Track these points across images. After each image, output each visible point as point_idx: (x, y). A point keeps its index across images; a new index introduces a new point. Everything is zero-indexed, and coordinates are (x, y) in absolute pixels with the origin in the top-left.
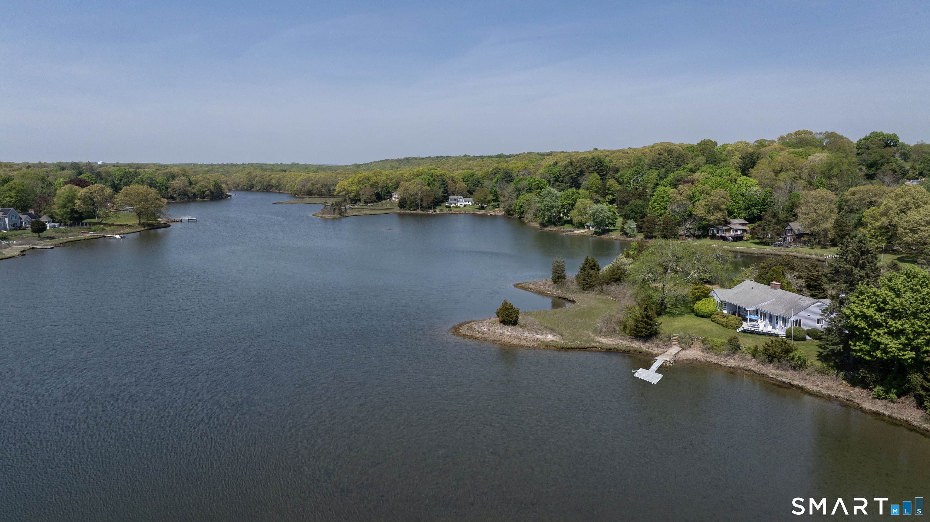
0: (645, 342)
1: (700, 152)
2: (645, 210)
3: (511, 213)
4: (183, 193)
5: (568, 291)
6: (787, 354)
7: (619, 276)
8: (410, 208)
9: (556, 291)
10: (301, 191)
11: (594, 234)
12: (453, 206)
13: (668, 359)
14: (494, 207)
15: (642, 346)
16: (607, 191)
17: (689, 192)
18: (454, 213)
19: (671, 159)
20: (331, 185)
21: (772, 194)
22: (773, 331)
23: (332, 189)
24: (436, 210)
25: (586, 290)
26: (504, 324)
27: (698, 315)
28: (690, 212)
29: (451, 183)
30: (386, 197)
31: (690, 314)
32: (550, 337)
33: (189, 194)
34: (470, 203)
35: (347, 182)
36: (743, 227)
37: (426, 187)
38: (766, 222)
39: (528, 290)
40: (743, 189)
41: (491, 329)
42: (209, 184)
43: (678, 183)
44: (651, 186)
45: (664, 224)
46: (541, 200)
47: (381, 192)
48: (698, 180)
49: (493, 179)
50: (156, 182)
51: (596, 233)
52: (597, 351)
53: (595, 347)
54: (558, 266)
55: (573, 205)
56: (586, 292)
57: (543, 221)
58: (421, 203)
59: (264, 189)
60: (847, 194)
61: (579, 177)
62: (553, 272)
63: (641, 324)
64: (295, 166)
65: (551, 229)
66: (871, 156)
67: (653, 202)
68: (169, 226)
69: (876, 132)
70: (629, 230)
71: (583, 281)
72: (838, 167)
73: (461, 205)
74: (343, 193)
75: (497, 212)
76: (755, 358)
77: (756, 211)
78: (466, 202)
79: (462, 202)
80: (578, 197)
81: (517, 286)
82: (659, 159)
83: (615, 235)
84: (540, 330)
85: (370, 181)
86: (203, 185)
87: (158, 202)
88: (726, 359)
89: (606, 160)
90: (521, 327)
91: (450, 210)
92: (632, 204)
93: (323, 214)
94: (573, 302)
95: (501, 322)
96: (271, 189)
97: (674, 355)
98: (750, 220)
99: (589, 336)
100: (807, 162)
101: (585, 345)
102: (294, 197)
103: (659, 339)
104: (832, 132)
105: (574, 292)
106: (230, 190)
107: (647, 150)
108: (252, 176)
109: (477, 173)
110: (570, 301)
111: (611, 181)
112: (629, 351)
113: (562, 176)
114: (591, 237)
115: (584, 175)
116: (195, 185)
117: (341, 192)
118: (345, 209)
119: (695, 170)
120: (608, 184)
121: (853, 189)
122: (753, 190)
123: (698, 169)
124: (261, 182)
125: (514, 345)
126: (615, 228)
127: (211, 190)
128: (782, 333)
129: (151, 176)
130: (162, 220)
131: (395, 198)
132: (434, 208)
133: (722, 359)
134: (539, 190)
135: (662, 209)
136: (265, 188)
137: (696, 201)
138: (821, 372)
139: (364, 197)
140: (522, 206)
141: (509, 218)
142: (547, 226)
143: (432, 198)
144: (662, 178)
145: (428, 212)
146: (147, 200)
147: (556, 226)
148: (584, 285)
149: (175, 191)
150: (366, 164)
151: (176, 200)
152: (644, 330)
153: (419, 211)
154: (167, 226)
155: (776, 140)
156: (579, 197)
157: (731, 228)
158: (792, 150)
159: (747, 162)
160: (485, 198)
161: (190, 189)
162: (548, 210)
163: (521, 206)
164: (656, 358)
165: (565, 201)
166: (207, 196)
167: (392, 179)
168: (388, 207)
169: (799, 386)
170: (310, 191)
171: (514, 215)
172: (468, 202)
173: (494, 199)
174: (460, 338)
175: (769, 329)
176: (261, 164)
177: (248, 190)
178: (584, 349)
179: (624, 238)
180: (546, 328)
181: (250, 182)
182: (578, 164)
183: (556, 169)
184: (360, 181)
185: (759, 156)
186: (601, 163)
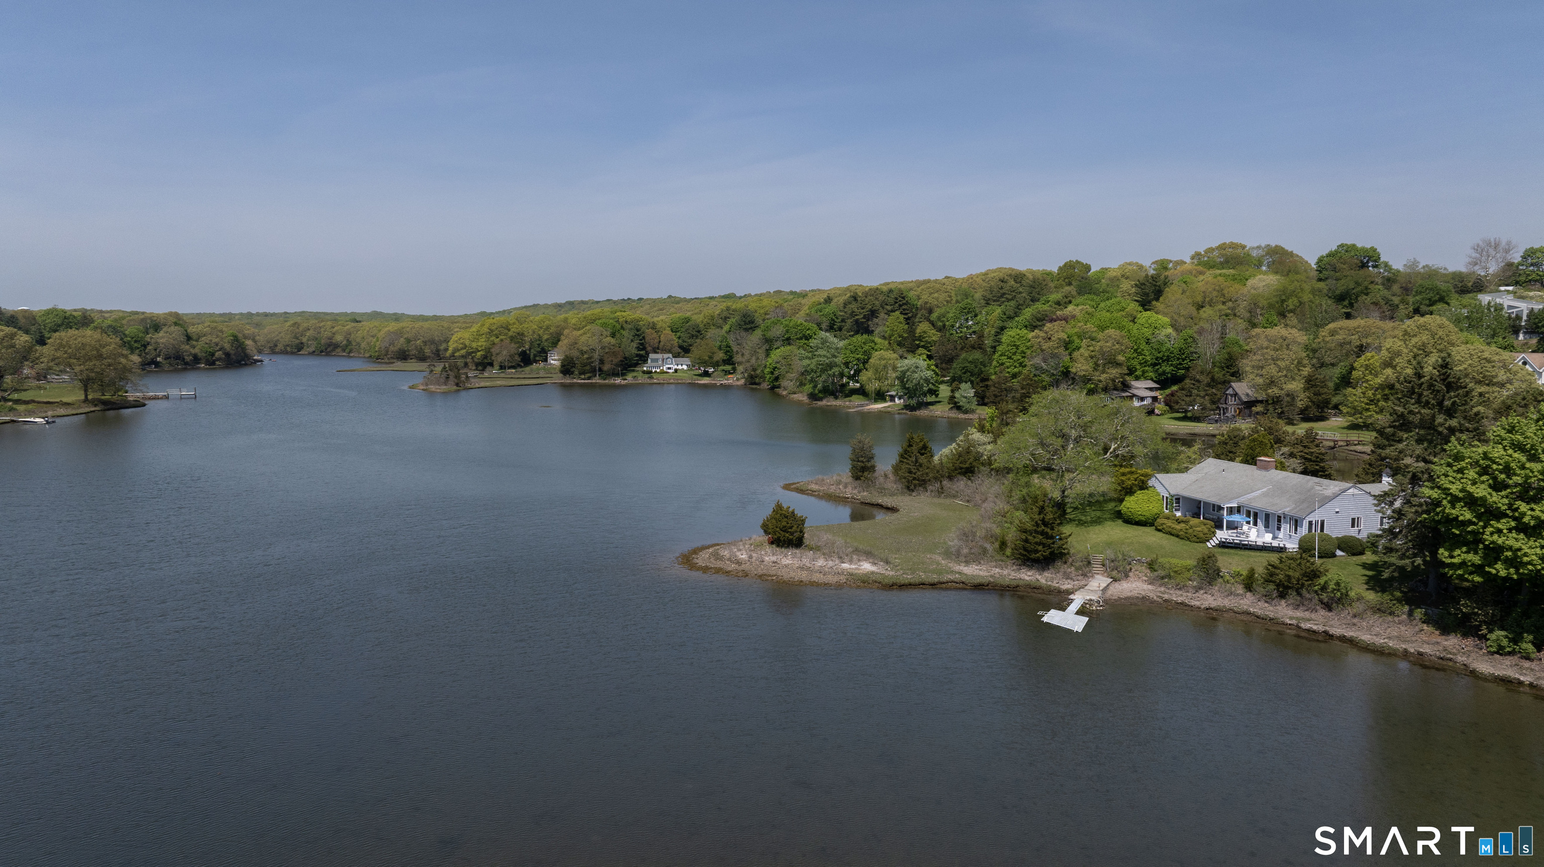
0: (1043, 570)
1: (1064, 281)
2: (987, 368)
3: (757, 380)
4: (174, 354)
5: (882, 492)
6: (1312, 580)
7: (971, 463)
8: (580, 374)
9: (859, 492)
10: (387, 351)
11: (902, 409)
12: (656, 372)
13: (1094, 597)
14: (727, 373)
15: (1039, 577)
16: (917, 342)
17: (1064, 336)
18: (658, 382)
19: (1021, 290)
20: (441, 342)
21: (1194, 340)
22: (1275, 544)
23: (442, 348)
24: (627, 377)
25: (913, 491)
26: (778, 546)
27: (1130, 521)
28: (1066, 368)
29: (652, 334)
30: (537, 358)
31: (1114, 521)
32: (867, 567)
33: (186, 357)
34: (685, 367)
35: (470, 333)
36: (1154, 394)
37: (608, 338)
38: (1193, 382)
39: (807, 494)
40: (1147, 332)
41: (754, 555)
42: (222, 339)
43: (1040, 323)
44: (993, 332)
45: (1022, 389)
46: (810, 355)
47: (530, 351)
48: (1074, 317)
49: (722, 328)
50: (124, 334)
51: (907, 407)
52: (956, 589)
53: (952, 582)
54: (862, 449)
55: (865, 362)
56: (914, 494)
57: (814, 390)
58: (601, 366)
59: (322, 352)
60: (1323, 334)
61: (868, 320)
62: (853, 460)
63: (1034, 537)
64: (376, 315)
65: (829, 404)
66: (1340, 282)
67: (1001, 355)
68: (144, 405)
69: (1346, 245)
70: (964, 400)
71: (907, 474)
72: (1296, 296)
73: (669, 368)
74: (463, 352)
75: (731, 380)
76: (1250, 591)
77: (1168, 369)
78: (678, 365)
79: (672, 364)
80: (873, 348)
81: (787, 487)
82: (1002, 288)
83: (941, 411)
84: (847, 556)
85: (509, 330)
86: (211, 341)
87: (123, 360)
88: (1197, 594)
89: (912, 294)
90: (811, 549)
91: (651, 378)
92: (965, 359)
93: (427, 385)
94: (893, 510)
95: (772, 543)
96: (333, 350)
97: (1102, 590)
98: (1163, 383)
99: (938, 564)
100: (1245, 290)
101: (935, 578)
102: (374, 362)
103: (1068, 563)
104: (1276, 246)
105: (892, 495)
106: (260, 352)
107: (977, 280)
108: (301, 329)
109: (695, 317)
110: (888, 509)
111: (924, 326)
112: (1018, 586)
113: (839, 320)
114: (899, 413)
115: (877, 317)
116: (197, 341)
117: (458, 350)
118: (467, 377)
119: (1065, 303)
120: (918, 331)
121: (1332, 326)
122: (1163, 333)
123: (1070, 302)
124: (317, 339)
125: (802, 581)
126: (937, 400)
127: (225, 349)
128: (1292, 546)
129: (114, 324)
130: (132, 396)
131: (554, 360)
132: (623, 375)
133: (1189, 594)
134: (804, 341)
135: (1015, 367)
136: (323, 348)
137: (1074, 350)
138: (1379, 610)
139: (500, 359)
140: (776, 367)
141: (752, 389)
142: (821, 399)
143: (620, 358)
144: (1010, 318)
145: (612, 381)
146: (100, 357)
147: (836, 398)
148: (908, 482)
149: (160, 352)
150: (500, 312)
151: (160, 366)
152: (1040, 548)
153: (597, 380)
154: (138, 404)
155: (1188, 260)
156: (876, 348)
157: (1134, 395)
158: (1219, 272)
159: (1147, 291)
160: (711, 357)
161: (187, 347)
162: (823, 371)
163: (774, 368)
164: (1071, 597)
165: (851, 355)
166: (218, 360)
167: (548, 328)
168: (542, 374)
169: (1344, 636)
170: (404, 352)
171: (762, 385)
172: (682, 365)
173: (725, 358)
174: (698, 572)
175: (1267, 538)
176: (317, 313)
177: (292, 353)
178: (933, 585)
179: (954, 414)
180: (856, 551)
181: (297, 338)
182: (867, 299)
183: (829, 309)
184: (492, 331)
185: (1167, 280)
186: (903, 298)
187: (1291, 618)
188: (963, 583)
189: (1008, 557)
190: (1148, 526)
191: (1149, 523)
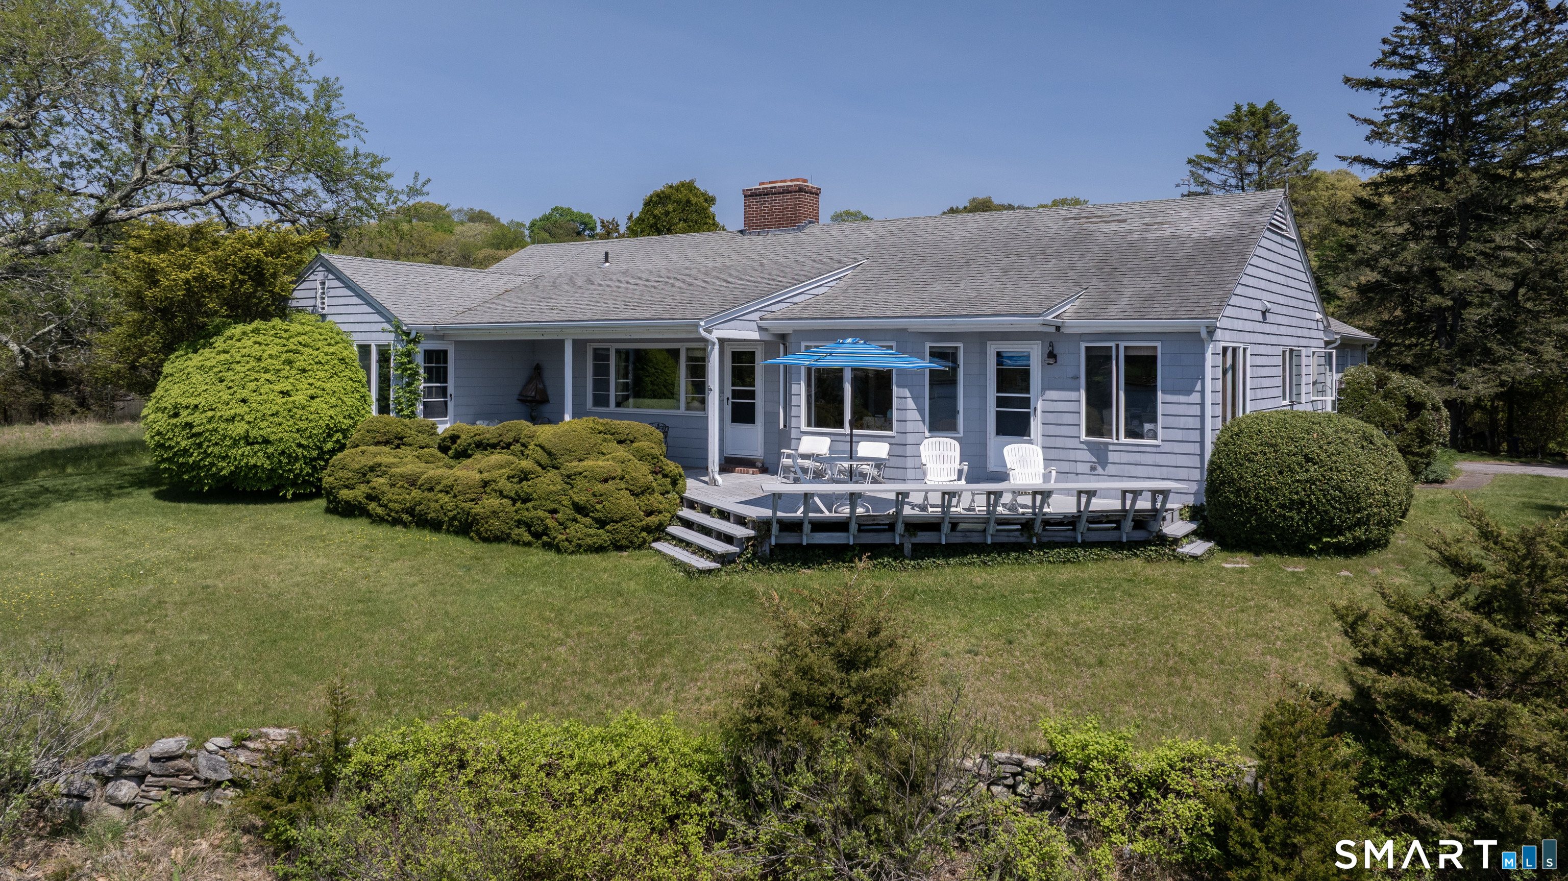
190: (284, 499)
191: (294, 484)
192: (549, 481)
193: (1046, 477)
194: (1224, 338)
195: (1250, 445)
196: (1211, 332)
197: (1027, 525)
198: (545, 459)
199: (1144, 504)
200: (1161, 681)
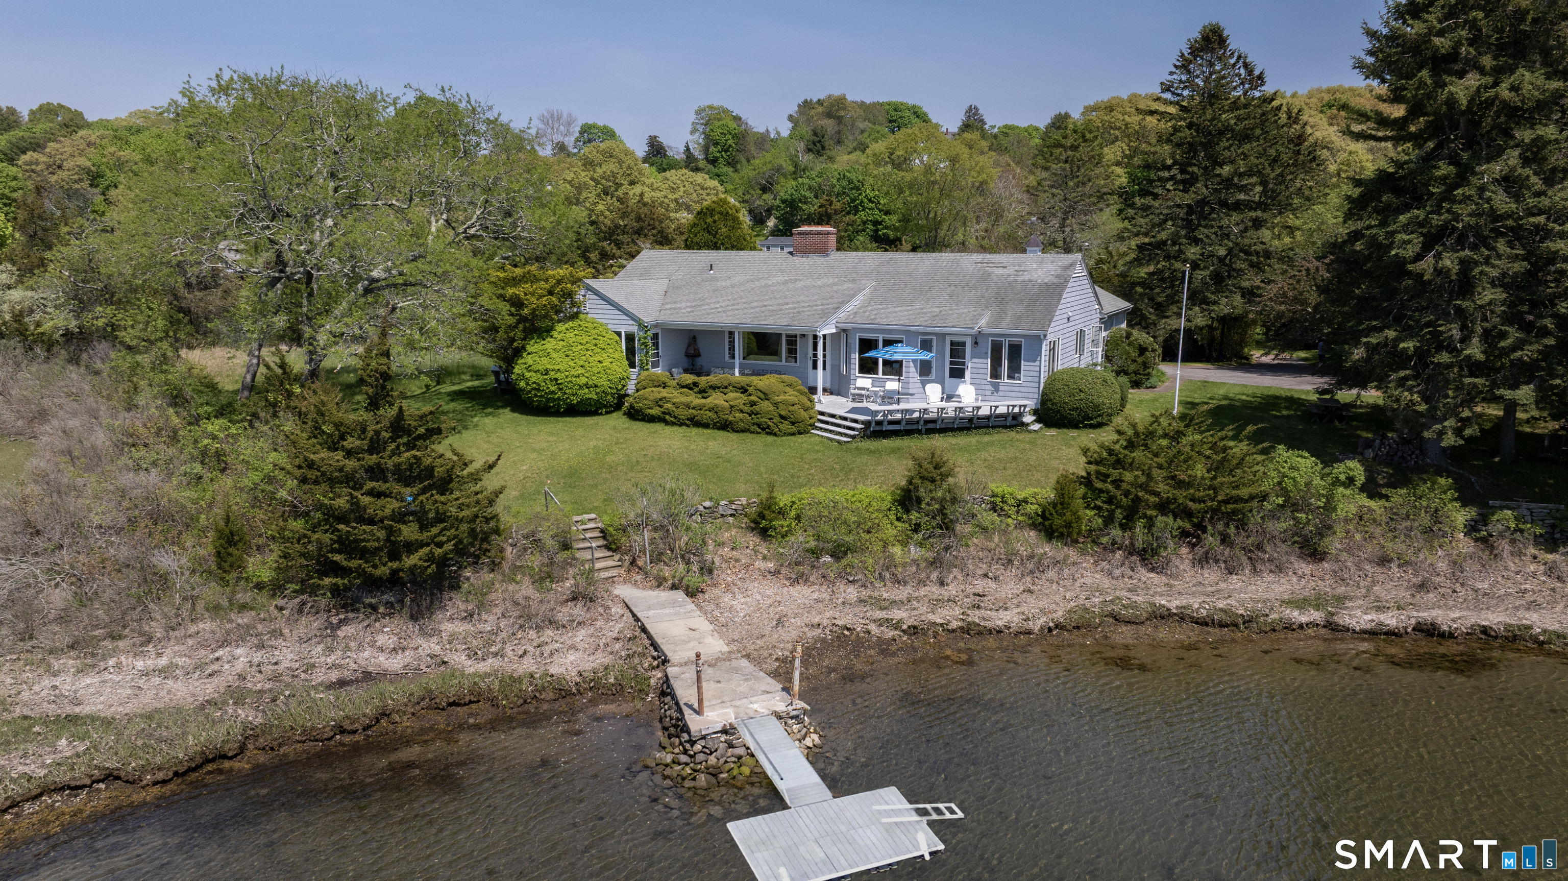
187: (1301, 604)
188: (110, 777)
189: (259, 586)
190: (601, 414)
191: (605, 406)
192: (766, 406)
193: (977, 400)
194: (1050, 337)
195: (1058, 385)
196: (1045, 336)
197: (970, 420)
198: (762, 396)
199: (1016, 410)
200: (1024, 474)
